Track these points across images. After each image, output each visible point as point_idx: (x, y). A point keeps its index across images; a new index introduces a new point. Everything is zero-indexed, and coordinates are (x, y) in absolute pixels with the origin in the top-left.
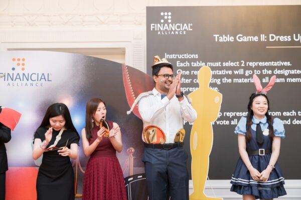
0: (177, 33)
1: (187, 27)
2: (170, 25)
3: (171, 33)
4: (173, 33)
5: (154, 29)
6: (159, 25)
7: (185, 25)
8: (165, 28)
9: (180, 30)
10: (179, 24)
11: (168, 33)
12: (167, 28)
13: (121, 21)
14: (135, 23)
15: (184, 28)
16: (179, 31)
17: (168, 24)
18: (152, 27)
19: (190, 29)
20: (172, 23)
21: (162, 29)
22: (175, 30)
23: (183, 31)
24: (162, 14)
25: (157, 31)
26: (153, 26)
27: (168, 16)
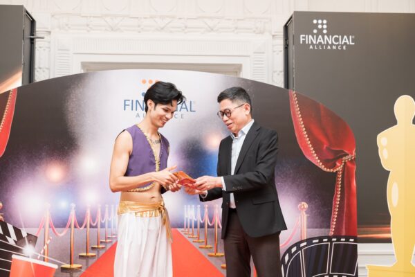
0: (334, 47)
1: (347, 40)
2: (326, 37)
3: (326, 47)
4: (329, 47)
5: (304, 42)
6: (310, 36)
7: (345, 37)
8: (318, 41)
9: (339, 45)
10: (337, 36)
11: (322, 47)
12: (322, 41)
13: (236, 28)
14: (254, 31)
15: (344, 41)
16: (337, 46)
17: (323, 35)
18: (302, 39)
19: (351, 43)
20: (328, 35)
21: (315, 42)
22: (332, 44)
23: (342, 46)
24: (315, 22)
25: (309, 45)
26: (303, 37)
27: (322, 24)
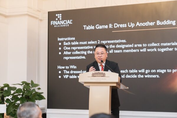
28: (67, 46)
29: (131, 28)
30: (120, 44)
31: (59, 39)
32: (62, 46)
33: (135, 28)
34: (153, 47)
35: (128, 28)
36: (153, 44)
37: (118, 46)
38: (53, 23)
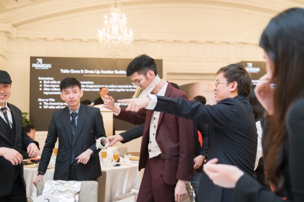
28: (47, 84)
29: (97, 74)
30: (89, 84)
31: (40, 78)
32: (43, 84)
33: (100, 74)
34: (112, 88)
35: (95, 74)
36: (112, 86)
37: (87, 86)
38: (34, 65)
